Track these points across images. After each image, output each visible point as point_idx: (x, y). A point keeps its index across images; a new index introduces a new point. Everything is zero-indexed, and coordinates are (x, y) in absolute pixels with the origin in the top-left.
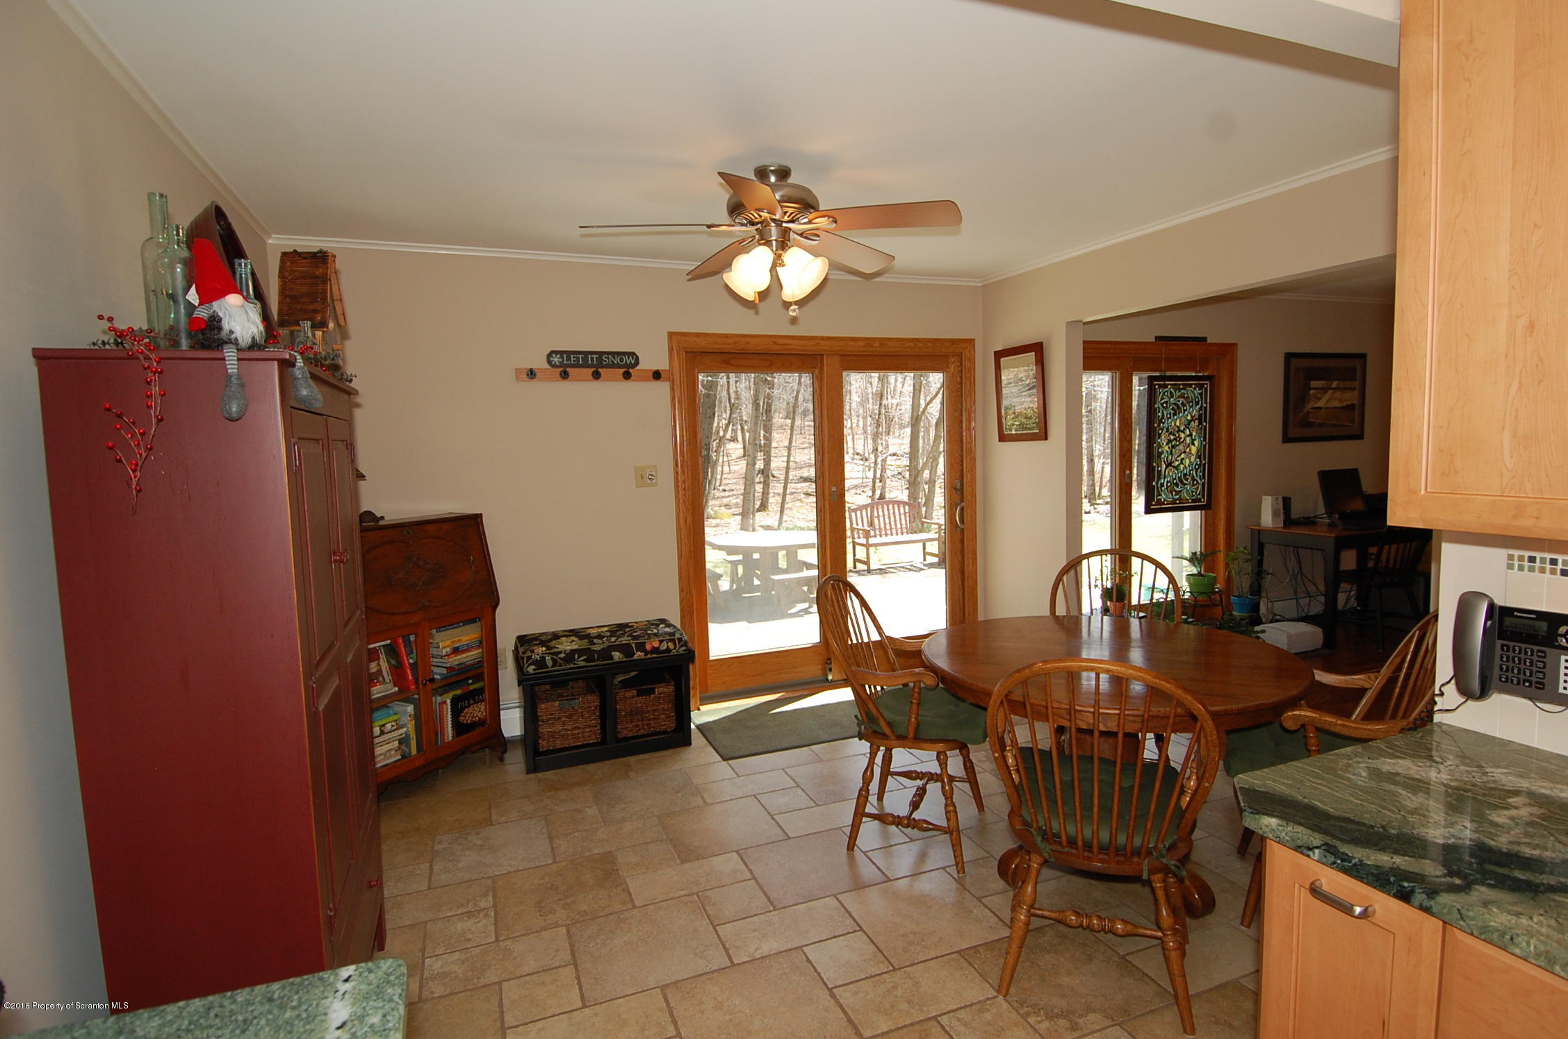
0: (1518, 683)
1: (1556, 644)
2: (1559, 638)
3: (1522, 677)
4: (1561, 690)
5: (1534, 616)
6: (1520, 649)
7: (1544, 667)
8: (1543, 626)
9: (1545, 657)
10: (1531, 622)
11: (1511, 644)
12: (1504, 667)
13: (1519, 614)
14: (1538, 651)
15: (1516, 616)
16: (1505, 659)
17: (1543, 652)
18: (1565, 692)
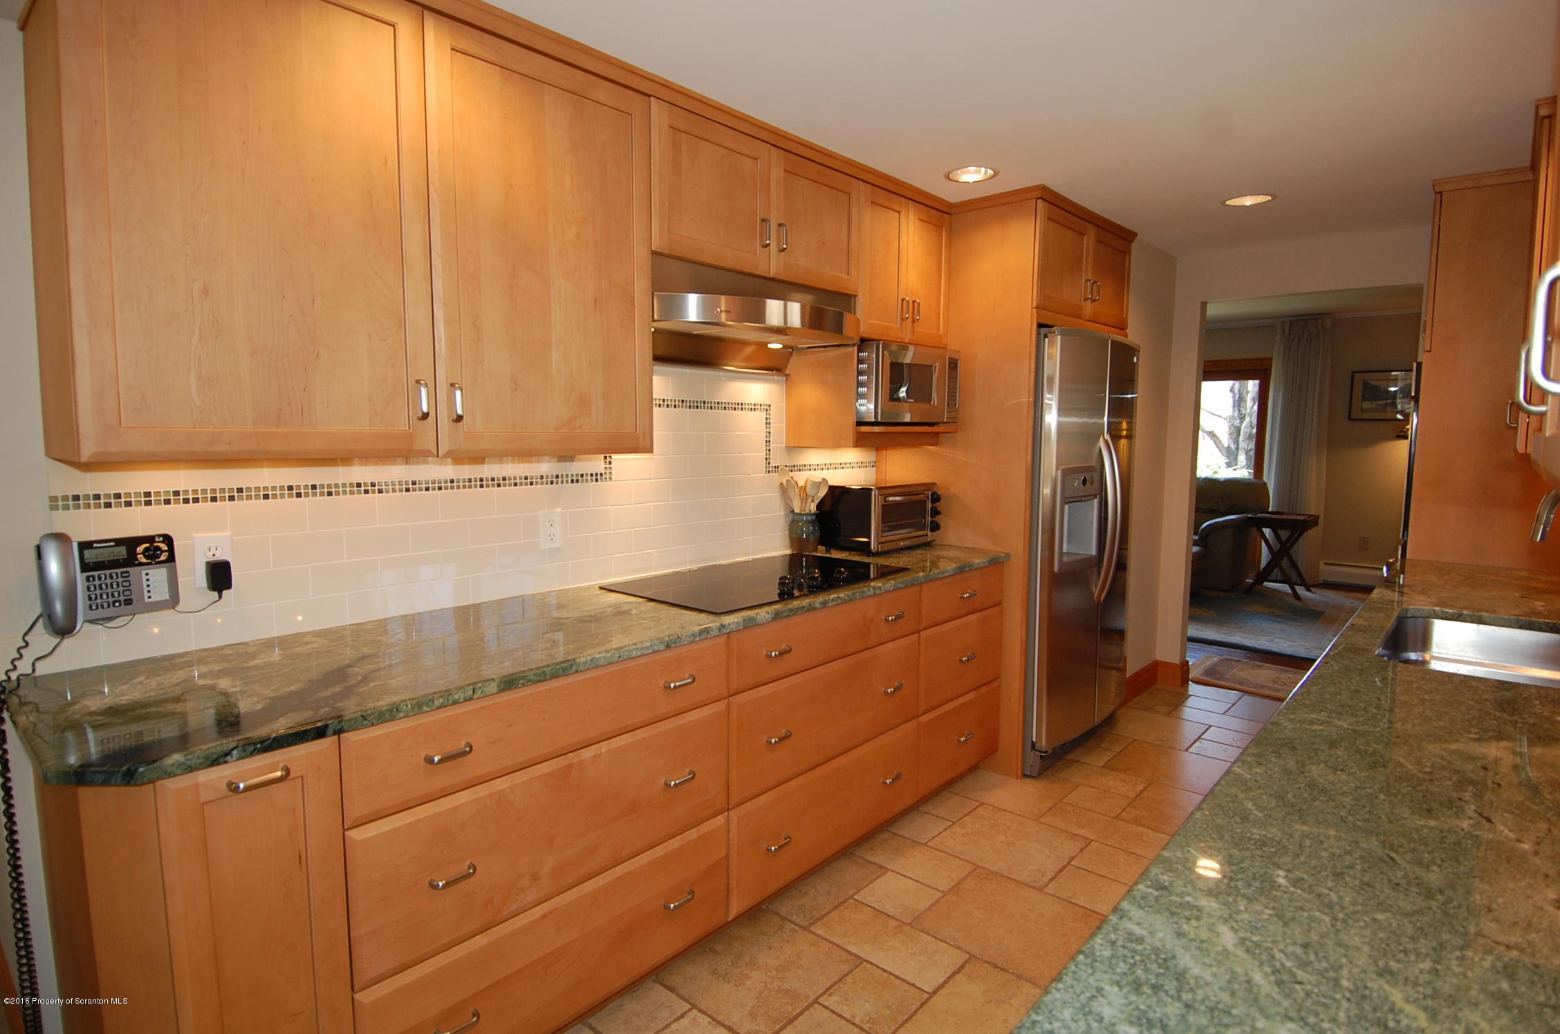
0: (109, 606)
1: (136, 562)
2: (138, 556)
3: (111, 600)
4: (147, 600)
5: (112, 544)
6: (105, 575)
7: (130, 585)
8: (122, 551)
9: (128, 576)
10: (111, 549)
11: (96, 574)
12: (93, 597)
13: (99, 545)
14: (122, 573)
15: (96, 548)
16: (92, 589)
17: (128, 572)
18: (150, 600)
